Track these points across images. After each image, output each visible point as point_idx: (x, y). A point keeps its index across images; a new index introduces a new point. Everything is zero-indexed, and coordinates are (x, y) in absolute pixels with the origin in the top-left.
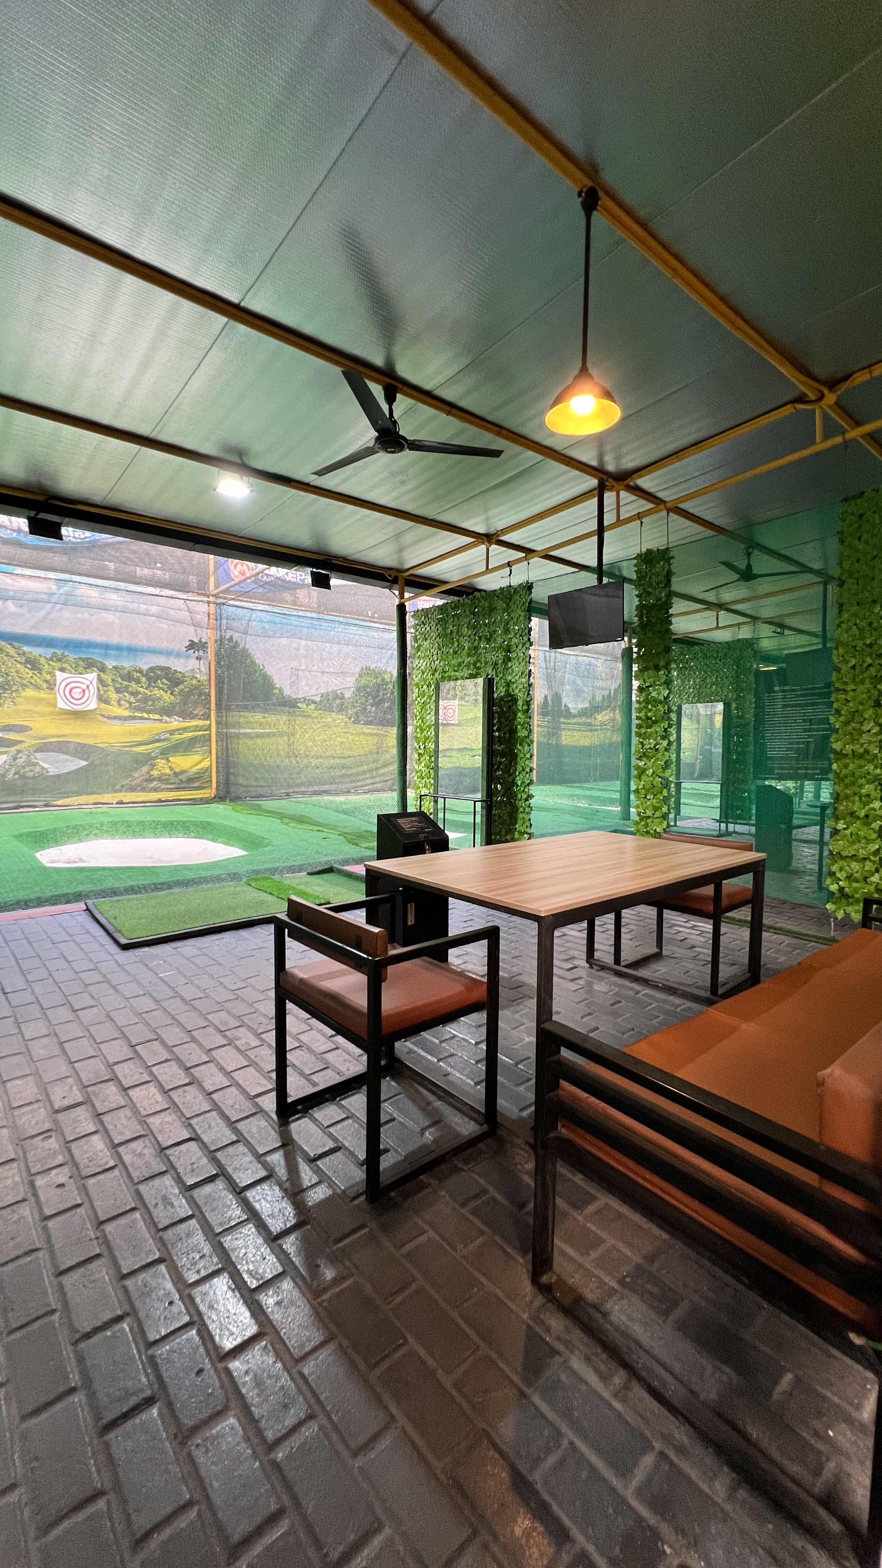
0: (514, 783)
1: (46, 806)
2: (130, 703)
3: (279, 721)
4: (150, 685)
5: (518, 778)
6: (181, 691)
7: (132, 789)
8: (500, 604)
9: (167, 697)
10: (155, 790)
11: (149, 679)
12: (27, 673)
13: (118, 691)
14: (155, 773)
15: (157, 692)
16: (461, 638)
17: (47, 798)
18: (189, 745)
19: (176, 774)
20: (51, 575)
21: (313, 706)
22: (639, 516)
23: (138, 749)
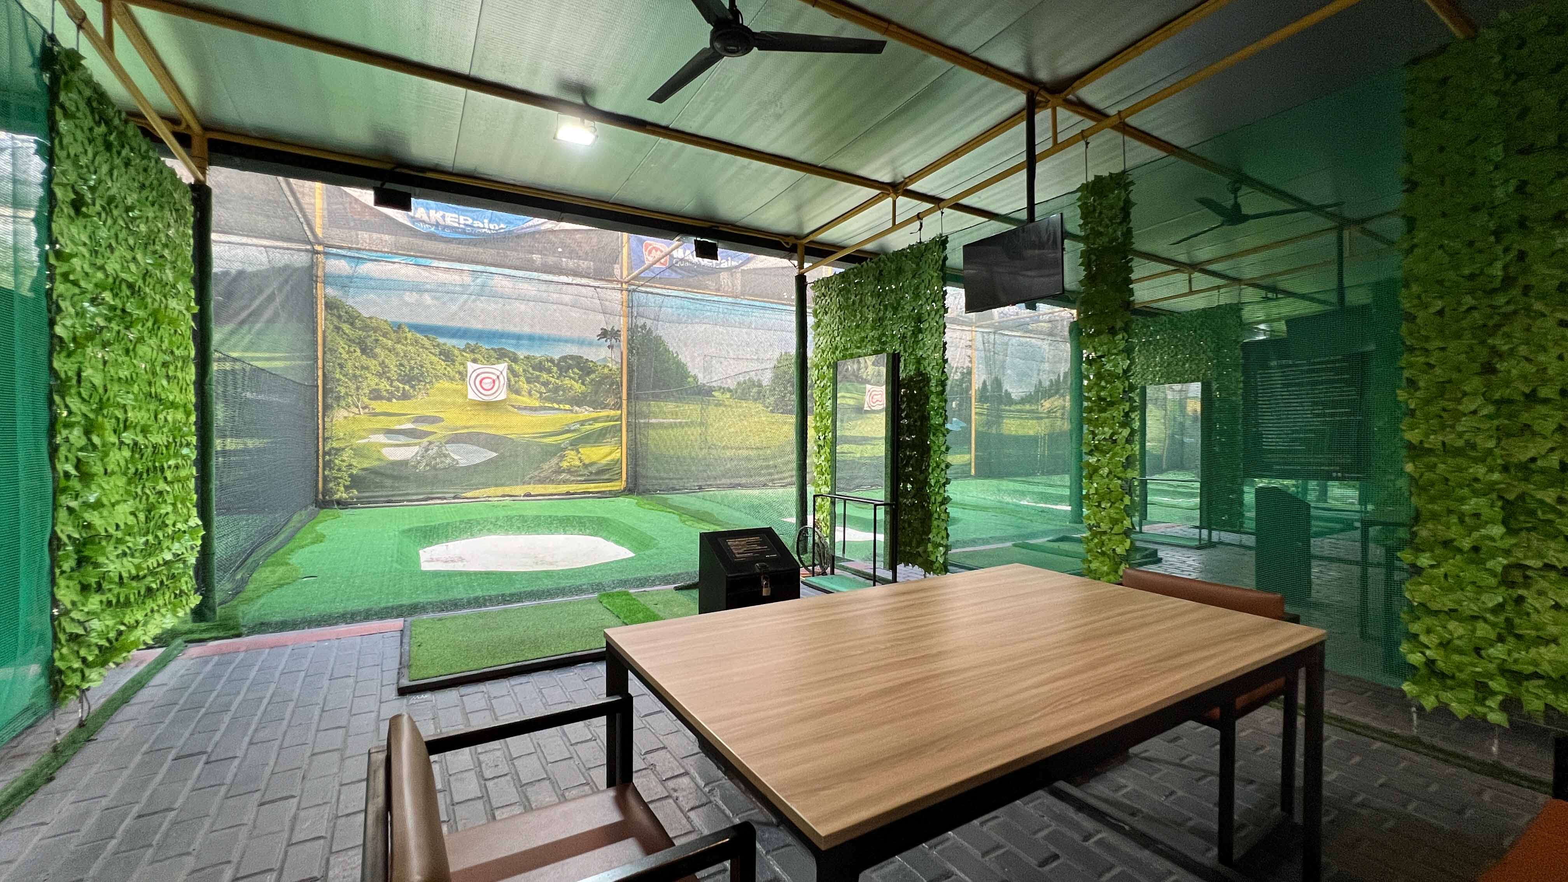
0: (926, 482)
1: (455, 498)
2: (541, 393)
3: (691, 410)
4: (561, 375)
5: (931, 477)
6: (593, 380)
7: (541, 481)
8: (909, 266)
9: (578, 387)
10: (565, 482)
11: (560, 369)
12: (441, 364)
13: (529, 381)
14: (565, 464)
15: (567, 381)
16: (865, 309)
17: (456, 490)
18: (599, 436)
19: (586, 466)
20: (466, 267)
21: (728, 395)
22: (1084, 136)
23: (549, 440)
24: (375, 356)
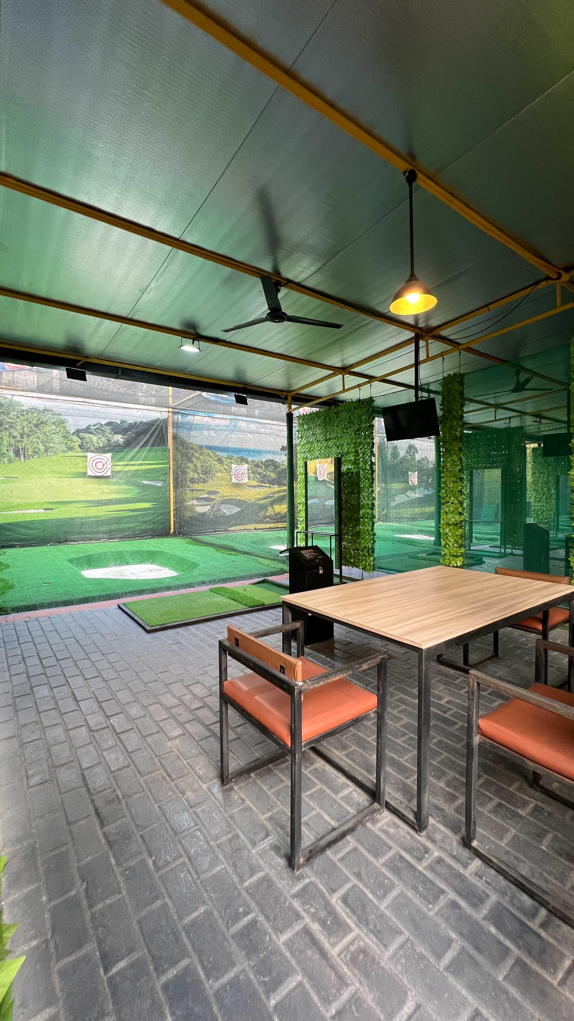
1: (225, 531)
2: (258, 479)
4: (266, 469)
6: (278, 472)
7: (258, 523)
9: (273, 475)
10: (268, 523)
11: (266, 466)
12: (218, 465)
14: (268, 514)
15: (268, 472)
17: (224, 527)
19: (276, 515)
20: (228, 417)
23: (261, 502)
24: (192, 462)
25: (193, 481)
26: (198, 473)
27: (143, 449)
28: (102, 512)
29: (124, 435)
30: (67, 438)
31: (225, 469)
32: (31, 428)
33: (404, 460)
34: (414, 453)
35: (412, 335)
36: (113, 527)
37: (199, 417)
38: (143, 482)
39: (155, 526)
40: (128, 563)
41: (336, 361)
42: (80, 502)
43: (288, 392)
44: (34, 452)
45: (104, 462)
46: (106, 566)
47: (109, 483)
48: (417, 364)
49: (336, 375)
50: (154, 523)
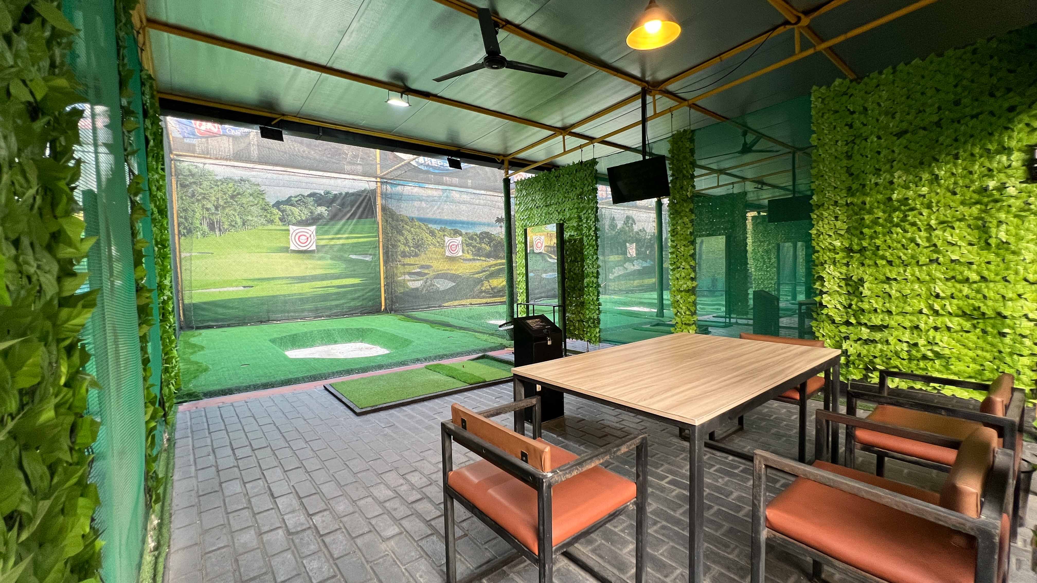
1: (439, 306)
2: (473, 252)
4: (480, 242)
6: (493, 244)
7: (474, 298)
9: (488, 248)
10: (484, 297)
11: (480, 239)
12: (430, 238)
13: (468, 246)
14: (483, 288)
15: (483, 245)
17: (439, 303)
18: (496, 273)
19: (492, 289)
20: (440, 187)
23: (476, 276)
24: (403, 235)
25: (404, 255)
26: (409, 246)
27: (350, 221)
28: (307, 289)
29: (328, 207)
30: (266, 210)
31: (438, 242)
32: (226, 199)
33: (622, 231)
34: (632, 224)
35: (639, 89)
36: (319, 305)
37: (409, 188)
38: (351, 256)
39: (364, 302)
40: (336, 342)
41: (555, 120)
42: (282, 278)
43: (505, 156)
44: (231, 225)
45: (308, 236)
46: (312, 346)
47: (313, 258)
48: (644, 121)
49: (556, 136)
50: (363, 299)
